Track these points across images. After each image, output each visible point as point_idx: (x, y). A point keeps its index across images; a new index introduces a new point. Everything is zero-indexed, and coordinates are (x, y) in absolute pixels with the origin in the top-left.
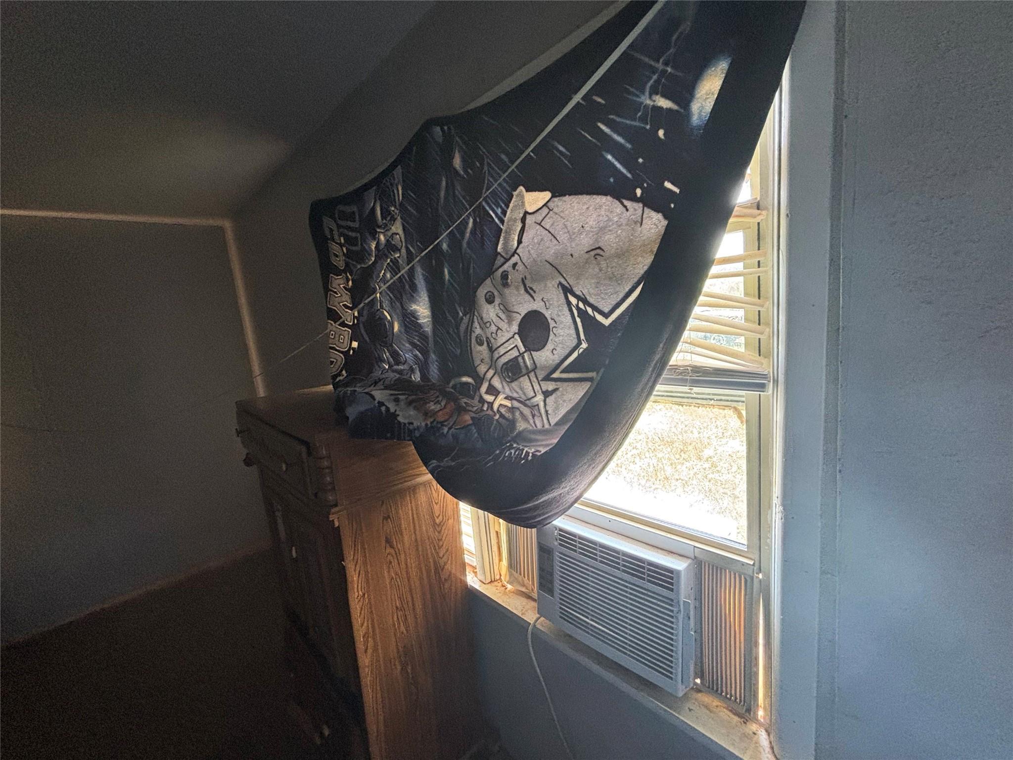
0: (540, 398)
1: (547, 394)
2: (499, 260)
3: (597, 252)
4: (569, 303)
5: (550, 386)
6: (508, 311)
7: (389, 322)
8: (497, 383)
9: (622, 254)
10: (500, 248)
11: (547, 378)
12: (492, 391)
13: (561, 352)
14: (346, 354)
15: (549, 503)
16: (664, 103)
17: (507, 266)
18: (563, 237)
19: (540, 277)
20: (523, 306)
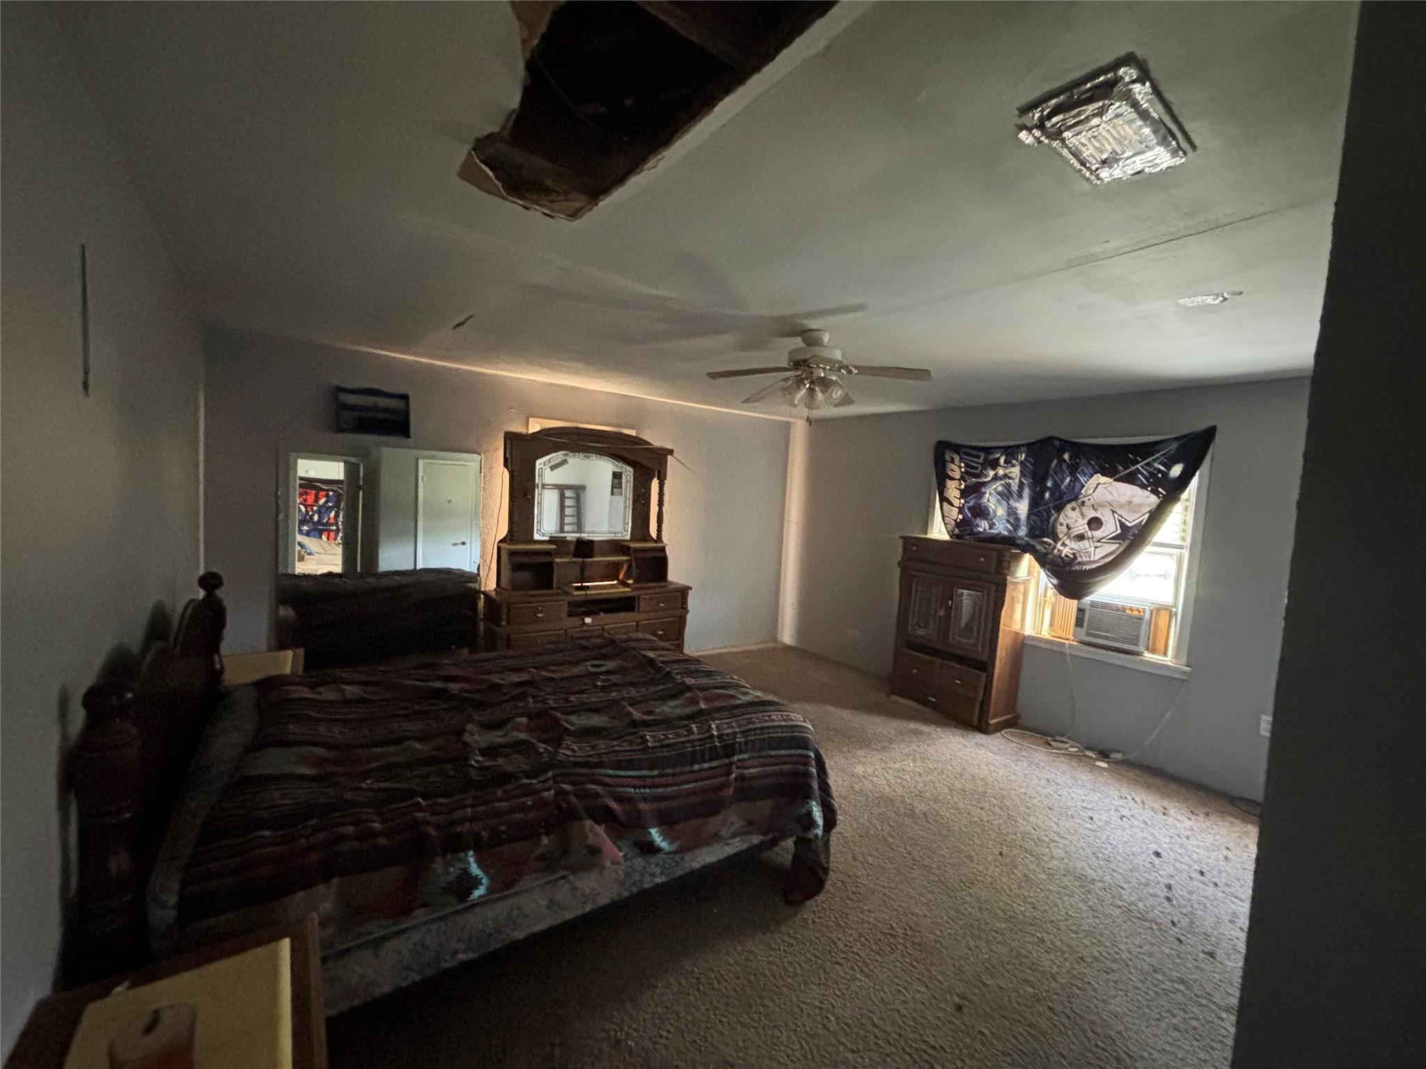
0: (1093, 549)
1: (1096, 547)
2: (1081, 496)
3: (1130, 503)
4: (1114, 517)
5: (1099, 544)
6: (1083, 515)
7: (993, 510)
8: (1067, 542)
9: (1140, 505)
10: (1082, 492)
11: (1099, 541)
12: (1064, 545)
13: (1107, 533)
14: (955, 521)
15: (1090, 583)
16: (1162, 468)
17: (1085, 499)
18: (1116, 495)
19: (1101, 506)
20: (1091, 514)
